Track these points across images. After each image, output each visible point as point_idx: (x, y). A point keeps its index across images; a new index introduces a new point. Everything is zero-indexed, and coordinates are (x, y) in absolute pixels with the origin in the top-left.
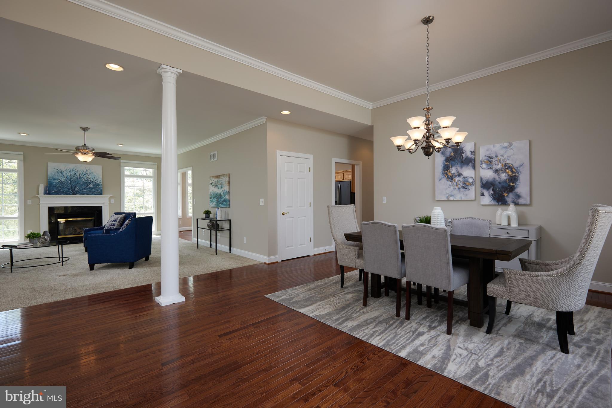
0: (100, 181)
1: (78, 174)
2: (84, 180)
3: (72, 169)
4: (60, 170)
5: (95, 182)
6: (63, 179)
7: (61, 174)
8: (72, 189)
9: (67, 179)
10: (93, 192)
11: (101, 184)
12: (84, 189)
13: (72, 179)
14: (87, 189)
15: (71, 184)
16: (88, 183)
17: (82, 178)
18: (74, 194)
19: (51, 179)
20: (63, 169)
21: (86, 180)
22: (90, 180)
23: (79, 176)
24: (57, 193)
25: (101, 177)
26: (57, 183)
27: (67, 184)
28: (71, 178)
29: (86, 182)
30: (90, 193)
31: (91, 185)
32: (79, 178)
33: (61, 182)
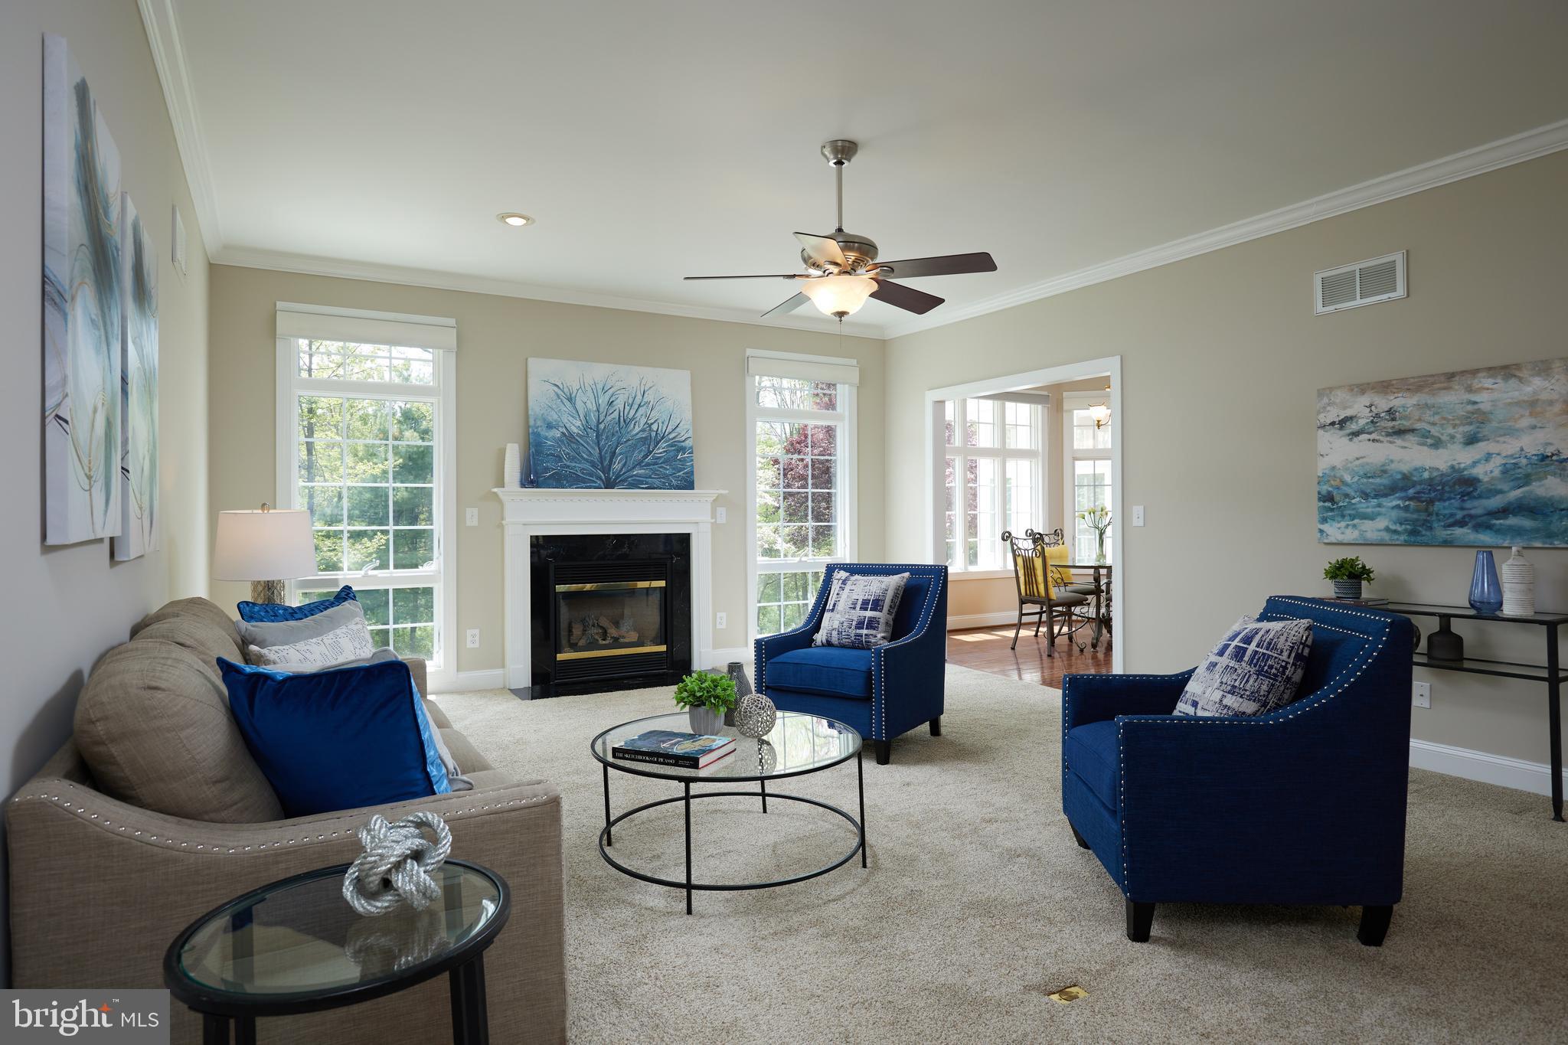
0: (685, 431)
1: (619, 404)
2: (637, 429)
3: (600, 387)
4: (566, 390)
5: (671, 436)
6: (575, 426)
7: (567, 403)
8: (602, 463)
9: (587, 427)
10: (666, 476)
11: (688, 443)
12: (639, 464)
13: (602, 426)
14: (648, 465)
15: (599, 445)
16: (650, 440)
17: (633, 418)
18: (609, 484)
19: (539, 423)
20: (575, 386)
21: (643, 430)
22: (655, 427)
23: (622, 414)
24: (559, 480)
25: (688, 415)
26: (559, 441)
27: (588, 443)
28: (599, 423)
29: (645, 438)
30: (657, 482)
31: (660, 450)
32: (622, 419)
33: (569, 438)
